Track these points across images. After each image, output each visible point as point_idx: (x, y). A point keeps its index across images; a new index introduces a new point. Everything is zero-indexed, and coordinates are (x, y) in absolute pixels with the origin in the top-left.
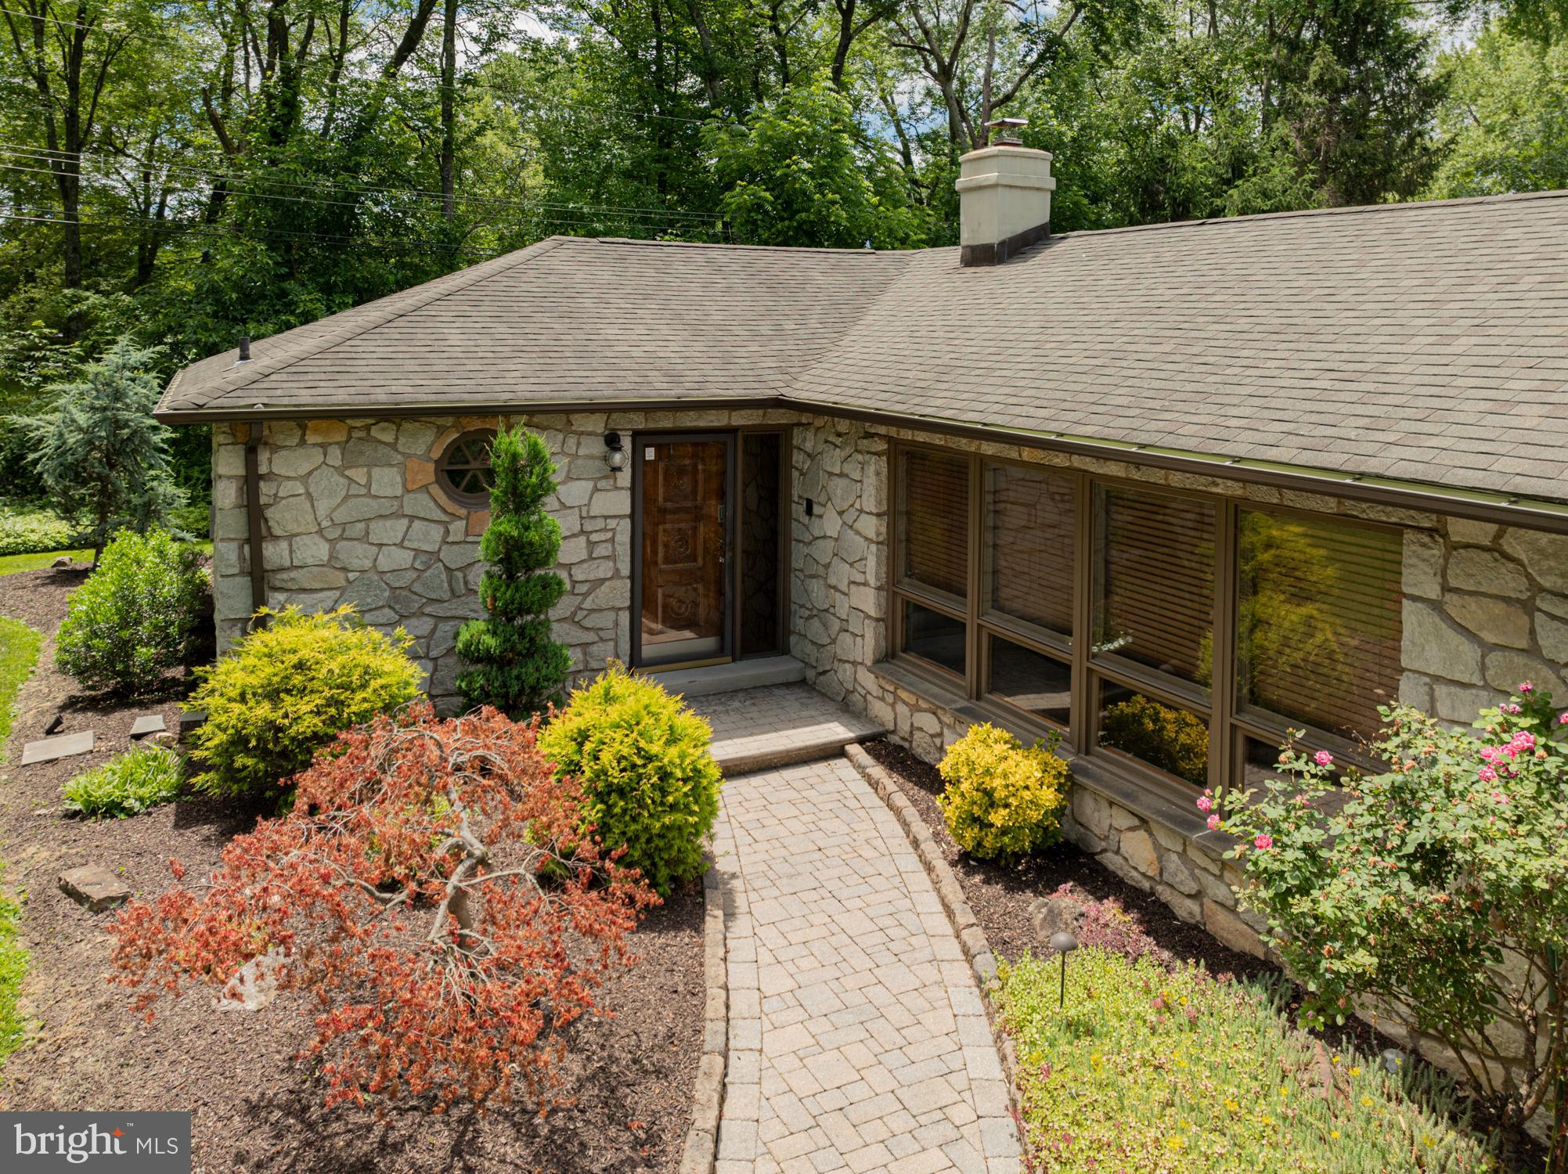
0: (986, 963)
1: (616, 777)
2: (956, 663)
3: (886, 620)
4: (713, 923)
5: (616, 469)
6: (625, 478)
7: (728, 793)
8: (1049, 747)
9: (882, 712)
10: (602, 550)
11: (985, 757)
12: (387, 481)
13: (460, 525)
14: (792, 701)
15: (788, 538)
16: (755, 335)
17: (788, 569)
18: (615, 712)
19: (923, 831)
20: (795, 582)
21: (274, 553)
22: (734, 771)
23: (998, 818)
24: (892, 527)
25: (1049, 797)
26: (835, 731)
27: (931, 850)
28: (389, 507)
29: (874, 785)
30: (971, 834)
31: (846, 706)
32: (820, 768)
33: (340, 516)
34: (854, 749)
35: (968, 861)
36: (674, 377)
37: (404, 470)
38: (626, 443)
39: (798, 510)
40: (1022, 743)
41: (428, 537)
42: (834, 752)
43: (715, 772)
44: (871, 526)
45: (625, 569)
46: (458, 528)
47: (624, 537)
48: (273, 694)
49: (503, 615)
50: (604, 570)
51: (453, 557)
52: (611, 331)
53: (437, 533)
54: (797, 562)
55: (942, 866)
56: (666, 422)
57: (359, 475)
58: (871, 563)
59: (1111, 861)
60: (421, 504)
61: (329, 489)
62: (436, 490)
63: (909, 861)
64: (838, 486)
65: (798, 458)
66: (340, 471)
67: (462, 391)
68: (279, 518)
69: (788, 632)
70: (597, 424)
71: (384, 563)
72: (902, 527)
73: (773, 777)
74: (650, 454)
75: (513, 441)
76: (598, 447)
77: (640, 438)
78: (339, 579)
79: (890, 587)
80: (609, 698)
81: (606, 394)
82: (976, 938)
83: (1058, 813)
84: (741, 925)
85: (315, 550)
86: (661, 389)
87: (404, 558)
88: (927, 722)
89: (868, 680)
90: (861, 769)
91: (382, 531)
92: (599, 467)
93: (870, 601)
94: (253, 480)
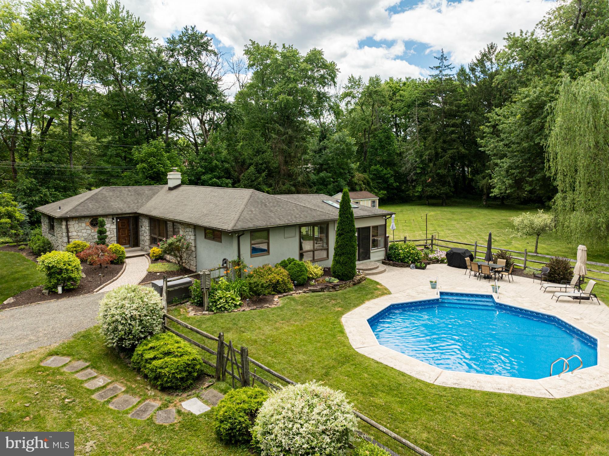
3: (150, 239)
4: (125, 265)
6: (115, 223)
10: (113, 233)
11: (154, 249)
12: (84, 225)
14: (139, 251)
15: (139, 230)
16: (134, 203)
17: (139, 235)
18: (114, 246)
19: (150, 260)
20: (140, 237)
21: (70, 234)
23: (154, 256)
24: (150, 228)
25: (160, 252)
26: (143, 252)
28: (84, 228)
31: (146, 251)
33: (78, 229)
34: (145, 255)
36: (121, 210)
37: (86, 223)
38: (115, 219)
39: (140, 227)
40: (159, 248)
41: (89, 232)
42: (143, 255)
44: (147, 228)
45: (115, 235)
46: (93, 231)
47: (115, 230)
48: (75, 247)
49: (100, 240)
50: (113, 236)
51: (92, 234)
52: (112, 204)
55: (151, 262)
56: (120, 216)
57: (80, 224)
58: (148, 233)
59: (167, 259)
60: (88, 228)
61: (76, 226)
62: (90, 226)
63: (148, 263)
64: (144, 223)
65: (140, 220)
66: (78, 224)
67: (93, 213)
68: (70, 230)
69: (140, 244)
70: (111, 216)
71: (84, 235)
72: (152, 227)
73: (135, 258)
74: (118, 220)
75: (101, 219)
76: (111, 219)
77: (117, 218)
78: (78, 237)
79: (150, 236)
81: (112, 213)
84: (128, 265)
85: (75, 234)
86: (120, 212)
87: (86, 234)
89: (147, 247)
90: (146, 257)
91: (83, 231)
92: (111, 222)
93: (148, 237)
94: (67, 225)
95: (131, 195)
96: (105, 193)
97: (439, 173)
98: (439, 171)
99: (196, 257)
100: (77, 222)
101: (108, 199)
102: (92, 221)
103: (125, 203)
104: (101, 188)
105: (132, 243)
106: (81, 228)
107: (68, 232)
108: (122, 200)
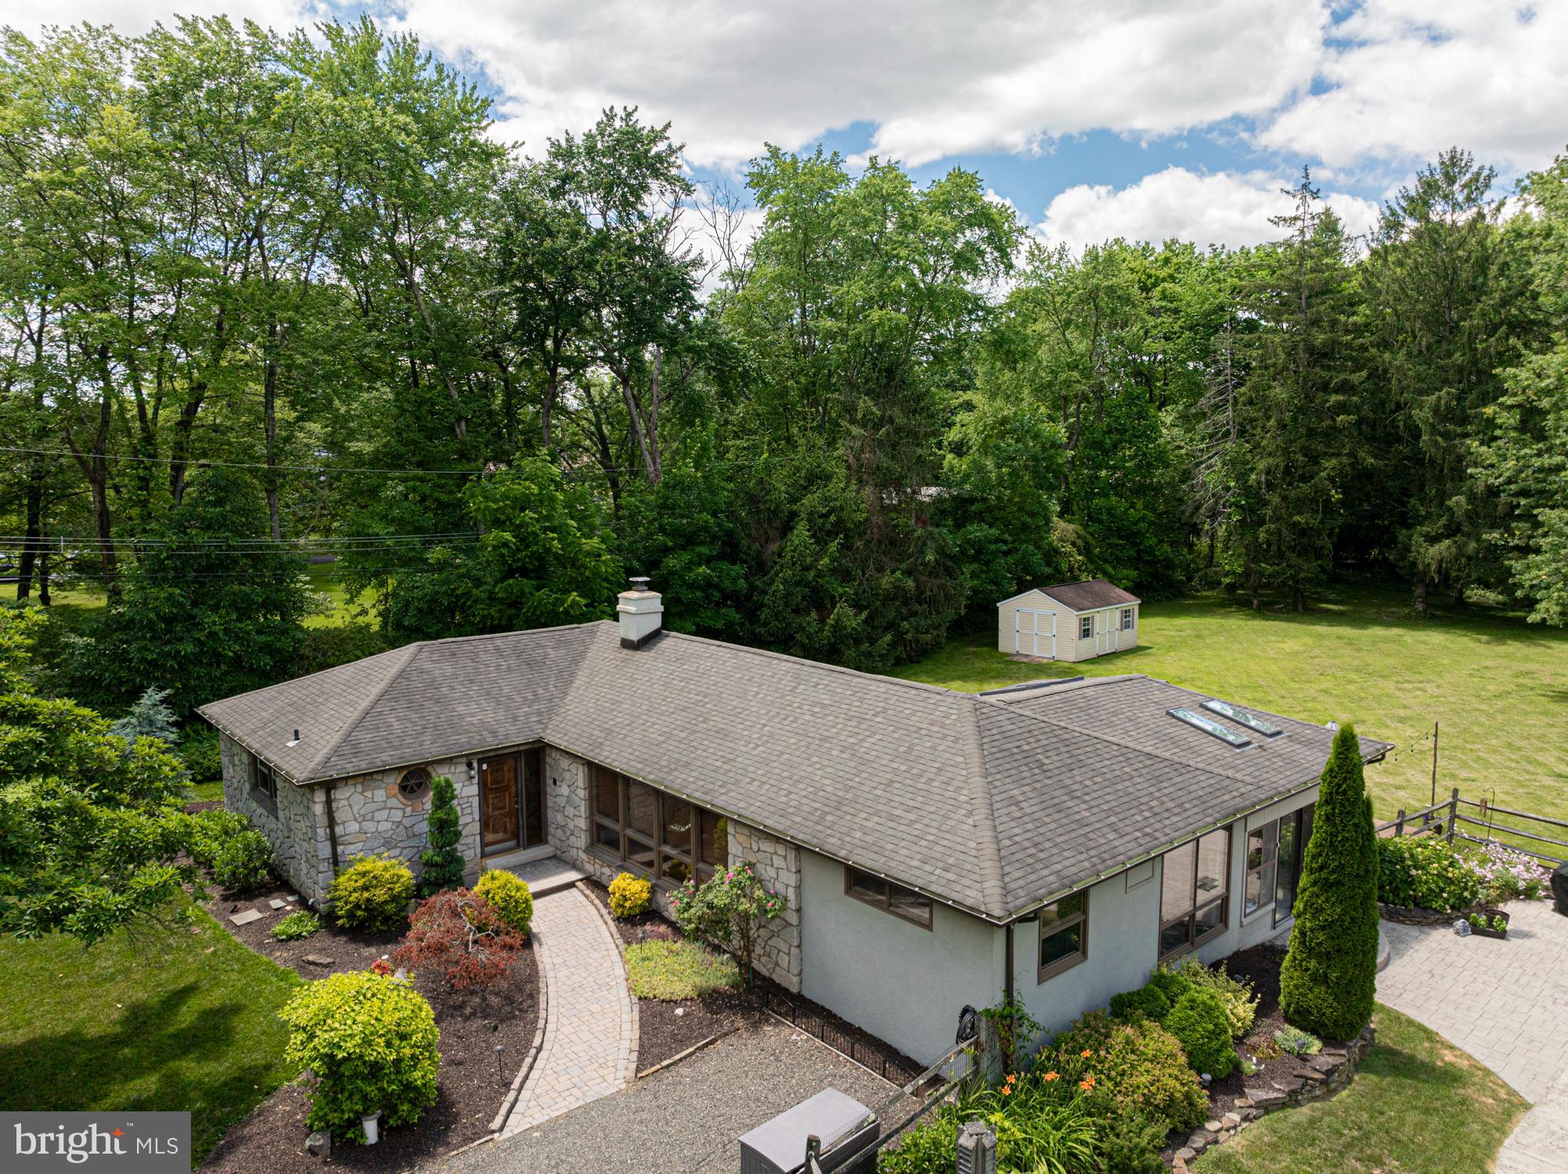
0: (623, 947)
1: (502, 905)
2: (618, 849)
3: (590, 830)
4: (536, 947)
5: (472, 778)
6: (476, 781)
7: (537, 905)
8: (646, 879)
9: (589, 867)
10: (468, 811)
11: (623, 884)
12: (380, 795)
13: (409, 809)
14: (551, 864)
15: (546, 794)
16: (526, 700)
17: (546, 807)
18: (497, 883)
19: (604, 911)
20: (550, 813)
21: (339, 830)
22: (538, 895)
23: (628, 904)
24: (590, 793)
25: (645, 895)
26: (572, 876)
27: (608, 918)
28: (381, 805)
29: (587, 897)
30: (619, 910)
31: (574, 866)
32: (566, 893)
33: (362, 812)
34: (579, 884)
35: (618, 920)
37: (386, 789)
38: (475, 765)
39: (550, 782)
40: (638, 877)
41: (397, 815)
42: (571, 885)
43: (530, 897)
44: (582, 793)
45: (477, 817)
47: (476, 801)
48: (366, 888)
49: (439, 848)
50: (469, 819)
51: (408, 822)
52: (461, 709)
53: (400, 813)
54: (550, 804)
55: (611, 923)
56: (491, 754)
57: (369, 794)
58: (583, 808)
59: (666, 914)
60: (393, 802)
61: (357, 799)
62: (400, 796)
63: (600, 922)
64: (567, 775)
65: (548, 759)
66: (361, 793)
67: (411, 754)
68: (339, 816)
69: (547, 834)
70: (464, 760)
71: (380, 828)
72: (595, 791)
73: (548, 898)
74: (485, 767)
75: (440, 778)
76: (464, 768)
77: (480, 762)
78: (363, 837)
79: (591, 817)
80: (493, 878)
82: (620, 941)
83: (649, 900)
84: (545, 947)
85: (353, 827)
87: (388, 825)
88: (607, 871)
89: (583, 856)
90: (582, 892)
91: (379, 816)
92: (464, 777)
93: (582, 823)
94: (329, 802)
95: (509, 669)
96: (427, 666)
97: (1296, 524)
98: (1297, 518)
99: (799, 946)
100: (359, 788)
101: (445, 690)
102: (405, 778)
103: (498, 703)
104: (411, 649)
105: (523, 833)
106: (371, 807)
107: (332, 823)
108: (488, 693)
